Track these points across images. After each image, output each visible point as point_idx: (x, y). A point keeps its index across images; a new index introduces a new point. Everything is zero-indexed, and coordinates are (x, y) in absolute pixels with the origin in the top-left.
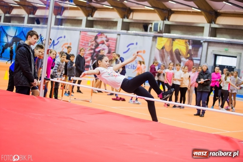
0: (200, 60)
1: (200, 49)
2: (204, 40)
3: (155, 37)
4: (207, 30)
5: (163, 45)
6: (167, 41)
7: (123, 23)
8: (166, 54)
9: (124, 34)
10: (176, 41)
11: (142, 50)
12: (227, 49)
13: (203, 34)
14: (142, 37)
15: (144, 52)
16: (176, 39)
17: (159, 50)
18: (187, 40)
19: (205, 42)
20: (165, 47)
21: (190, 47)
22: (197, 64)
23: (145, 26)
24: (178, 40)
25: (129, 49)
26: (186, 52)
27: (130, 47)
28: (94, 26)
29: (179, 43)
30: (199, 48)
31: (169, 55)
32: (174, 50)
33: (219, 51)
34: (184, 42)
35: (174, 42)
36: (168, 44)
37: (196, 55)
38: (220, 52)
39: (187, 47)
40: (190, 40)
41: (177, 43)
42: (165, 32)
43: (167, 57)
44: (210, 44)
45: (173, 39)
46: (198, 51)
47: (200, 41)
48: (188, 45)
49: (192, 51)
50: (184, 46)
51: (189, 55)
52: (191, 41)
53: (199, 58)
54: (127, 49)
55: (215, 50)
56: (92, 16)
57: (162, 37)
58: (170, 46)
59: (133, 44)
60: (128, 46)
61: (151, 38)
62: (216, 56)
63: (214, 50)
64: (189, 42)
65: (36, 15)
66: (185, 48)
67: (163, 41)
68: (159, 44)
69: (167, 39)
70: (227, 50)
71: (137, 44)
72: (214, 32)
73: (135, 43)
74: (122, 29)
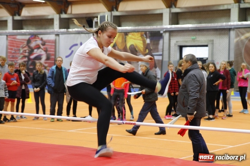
0: (162, 55)
1: (161, 42)
2: (164, 30)
4: (166, 17)
6: (119, 36)
7: (61, 20)
9: (63, 33)
10: (130, 35)
12: (194, 37)
13: (162, 23)
14: (87, 35)
16: (129, 32)
18: (143, 33)
19: (165, 32)
20: (117, 44)
21: (148, 41)
22: (159, 60)
23: (88, 21)
24: (132, 33)
25: (72, 52)
26: (144, 47)
27: (73, 49)
28: (24, 27)
29: (133, 37)
30: (159, 40)
33: (184, 41)
34: (140, 35)
35: (127, 36)
37: (157, 49)
38: (186, 42)
39: (144, 42)
40: (146, 32)
41: (131, 38)
44: (172, 34)
45: (126, 33)
46: (158, 44)
47: (159, 32)
48: (145, 39)
49: (150, 45)
50: (141, 40)
51: (147, 51)
52: (148, 32)
53: (161, 53)
54: (70, 51)
55: (180, 40)
56: (19, 15)
58: (122, 42)
59: (76, 45)
60: (70, 49)
62: (181, 48)
63: (178, 40)
64: (146, 34)
66: (141, 42)
70: (194, 39)
72: (176, 18)
73: (79, 43)
74: (60, 28)
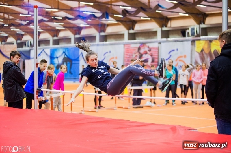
3: (193, 42)
5: (201, 48)
6: (205, 43)
7: (163, 32)
8: (205, 56)
9: (164, 42)
10: (213, 42)
11: (183, 55)
14: (181, 43)
15: (185, 56)
16: (213, 40)
17: (198, 53)
20: (204, 49)
23: (183, 32)
24: (215, 41)
25: (171, 56)
27: (171, 53)
29: (216, 44)
31: (208, 56)
32: (212, 51)
35: (211, 43)
36: (206, 46)
41: (214, 44)
42: (202, 35)
43: (207, 59)
45: (211, 41)
54: (169, 56)
56: (133, 29)
57: (200, 40)
58: (208, 48)
59: (173, 50)
60: (169, 53)
61: (190, 43)
65: (82, 35)
67: (201, 43)
68: (198, 48)
69: (205, 41)
71: (177, 50)
73: (175, 49)
74: (162, 37)
